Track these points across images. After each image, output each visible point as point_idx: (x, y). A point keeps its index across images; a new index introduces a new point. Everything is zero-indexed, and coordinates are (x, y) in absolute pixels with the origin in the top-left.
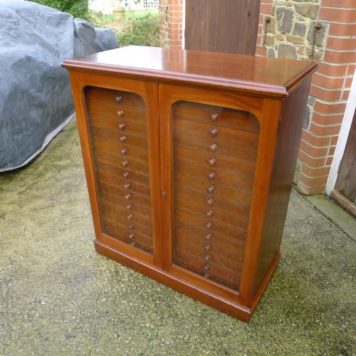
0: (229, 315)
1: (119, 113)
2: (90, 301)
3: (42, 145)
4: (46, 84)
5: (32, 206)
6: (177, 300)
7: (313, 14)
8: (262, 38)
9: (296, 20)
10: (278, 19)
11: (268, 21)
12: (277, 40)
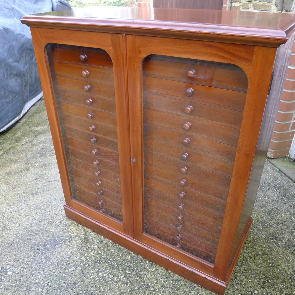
0: (202, 286)
1: (84, 73)
2: (58, 271)
3: (21, 112)
4: (24, 54)
5: (7, 170)
6: (148, 270)
8: (227, 8)
12: (243, 9)
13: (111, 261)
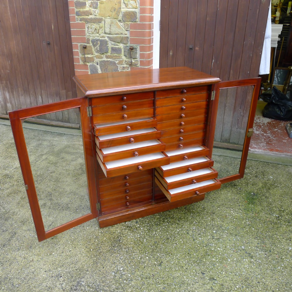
7: (125, 41)
8: (80, 58)
9: (112, 46)
10: (94, 46)
11: (85, 47)
12: (96, 58)
13: (154, 224)
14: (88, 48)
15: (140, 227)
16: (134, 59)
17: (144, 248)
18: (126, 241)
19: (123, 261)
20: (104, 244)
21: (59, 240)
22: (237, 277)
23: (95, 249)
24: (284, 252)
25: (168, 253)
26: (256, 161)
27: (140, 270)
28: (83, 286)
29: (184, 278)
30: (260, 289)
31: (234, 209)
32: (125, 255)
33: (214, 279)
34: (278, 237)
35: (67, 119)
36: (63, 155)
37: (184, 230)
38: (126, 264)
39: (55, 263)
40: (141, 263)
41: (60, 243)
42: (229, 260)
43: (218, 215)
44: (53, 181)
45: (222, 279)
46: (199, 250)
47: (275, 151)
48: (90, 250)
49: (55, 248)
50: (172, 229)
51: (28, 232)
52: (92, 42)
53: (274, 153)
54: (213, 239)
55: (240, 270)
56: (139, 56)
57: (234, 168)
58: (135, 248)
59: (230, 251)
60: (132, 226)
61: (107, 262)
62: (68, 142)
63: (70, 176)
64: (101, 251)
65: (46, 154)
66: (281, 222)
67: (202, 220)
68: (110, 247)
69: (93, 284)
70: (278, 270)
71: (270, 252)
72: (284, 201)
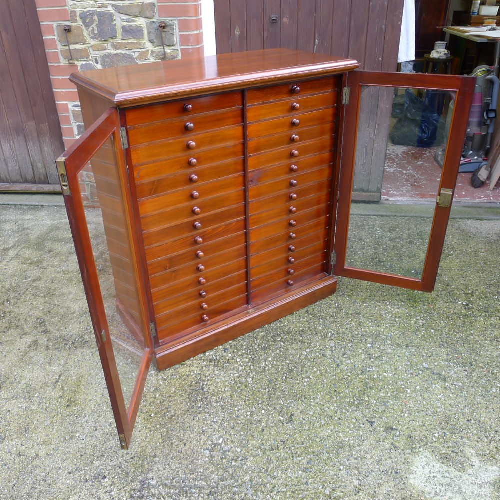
2: (245, 393)
6: (285, 326)
7: (148, 13)
8: (60, 54)
9: (123, 23)
10: (87, 26)
11: (69, 30)
12: (94, 51)
13: (258, 348)
14: (74, 31)
15: (235, 358)
16: (168, 46)
17: (252, 396)
18: (216, 387)
19: (219, 427)
20: (175, 401)
21: (83, 407)
22: (431, 418)
23: (158, 412)
24: (494, 362)
25: (298, 398)
26: (404, 217)
27: (256, 436)
28: (154, 487)
29: (340, 437)
30: (475, 432)
31: (390, 302)
32: (220, 414)
33: (392, 429)
34: (477, 338)
35: (43, 178)
36: (49, 245)
37: (316, 351)
38: (226, 430)
39: (85, 453)
40: (255, 423)
41: (86, 412)
42: (409, 391)
43: (368, 315)
44: (42, 297)
45: (406, 427)
46: (351, 383)
47: (429, 198)
48: (151, 416)
49: (79, 423)
50: (294, 352)
51: (14, 401)
52: (81, 18)
53: (428, 201)
54: (371, 359)
55: (431, 405)
56: (178, 40)
57: (370, 233)
58: (236, 398)
59: (406, 375)
60: (218, 358)
61: (189, 433)
62: (54, 220)
63: (74, 283)
64: (173, 413)
65: (15, 247)
66: (473, 313)
67: (342, 329)
68: (187, 404)
69: (173, 479)
70: (494, 395)
71: (472, 365)
72: (468, 278)
